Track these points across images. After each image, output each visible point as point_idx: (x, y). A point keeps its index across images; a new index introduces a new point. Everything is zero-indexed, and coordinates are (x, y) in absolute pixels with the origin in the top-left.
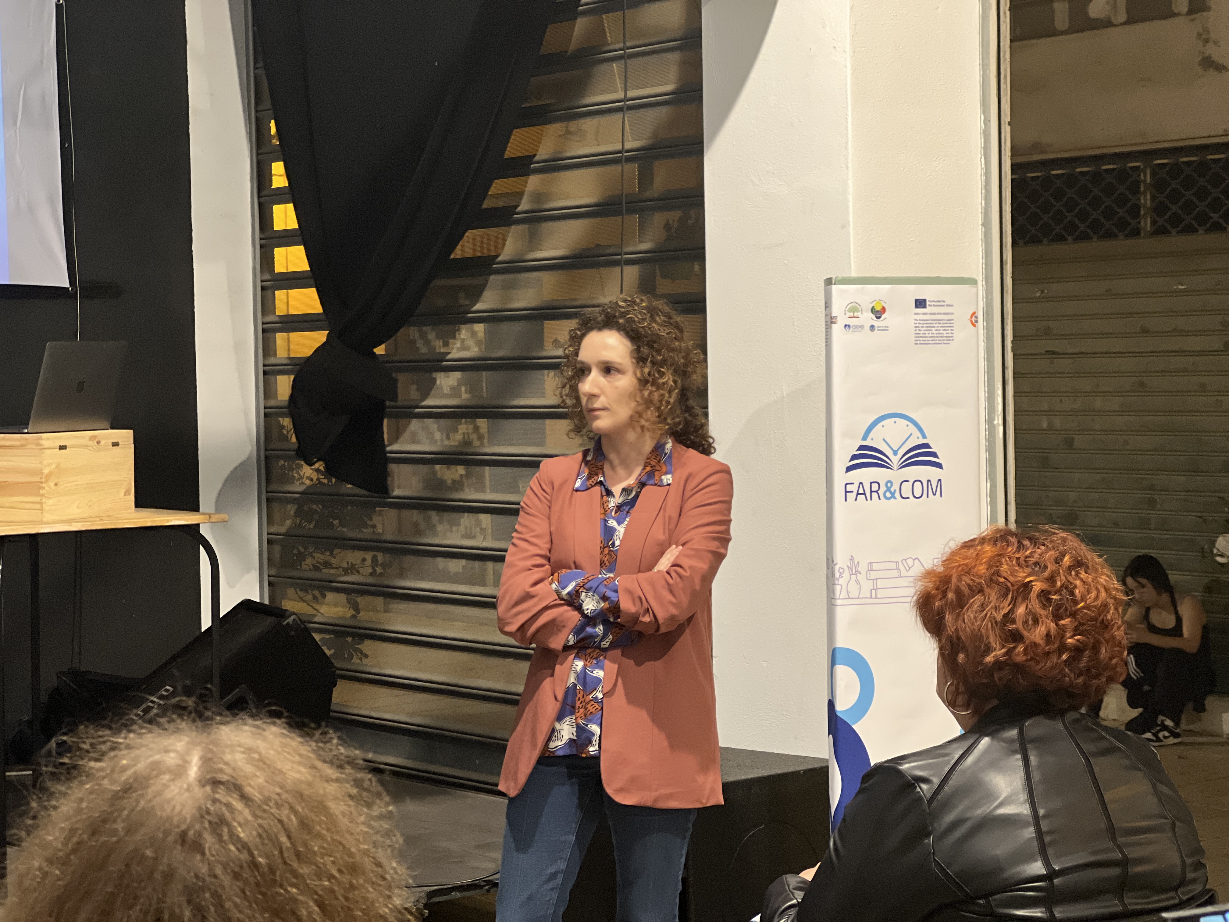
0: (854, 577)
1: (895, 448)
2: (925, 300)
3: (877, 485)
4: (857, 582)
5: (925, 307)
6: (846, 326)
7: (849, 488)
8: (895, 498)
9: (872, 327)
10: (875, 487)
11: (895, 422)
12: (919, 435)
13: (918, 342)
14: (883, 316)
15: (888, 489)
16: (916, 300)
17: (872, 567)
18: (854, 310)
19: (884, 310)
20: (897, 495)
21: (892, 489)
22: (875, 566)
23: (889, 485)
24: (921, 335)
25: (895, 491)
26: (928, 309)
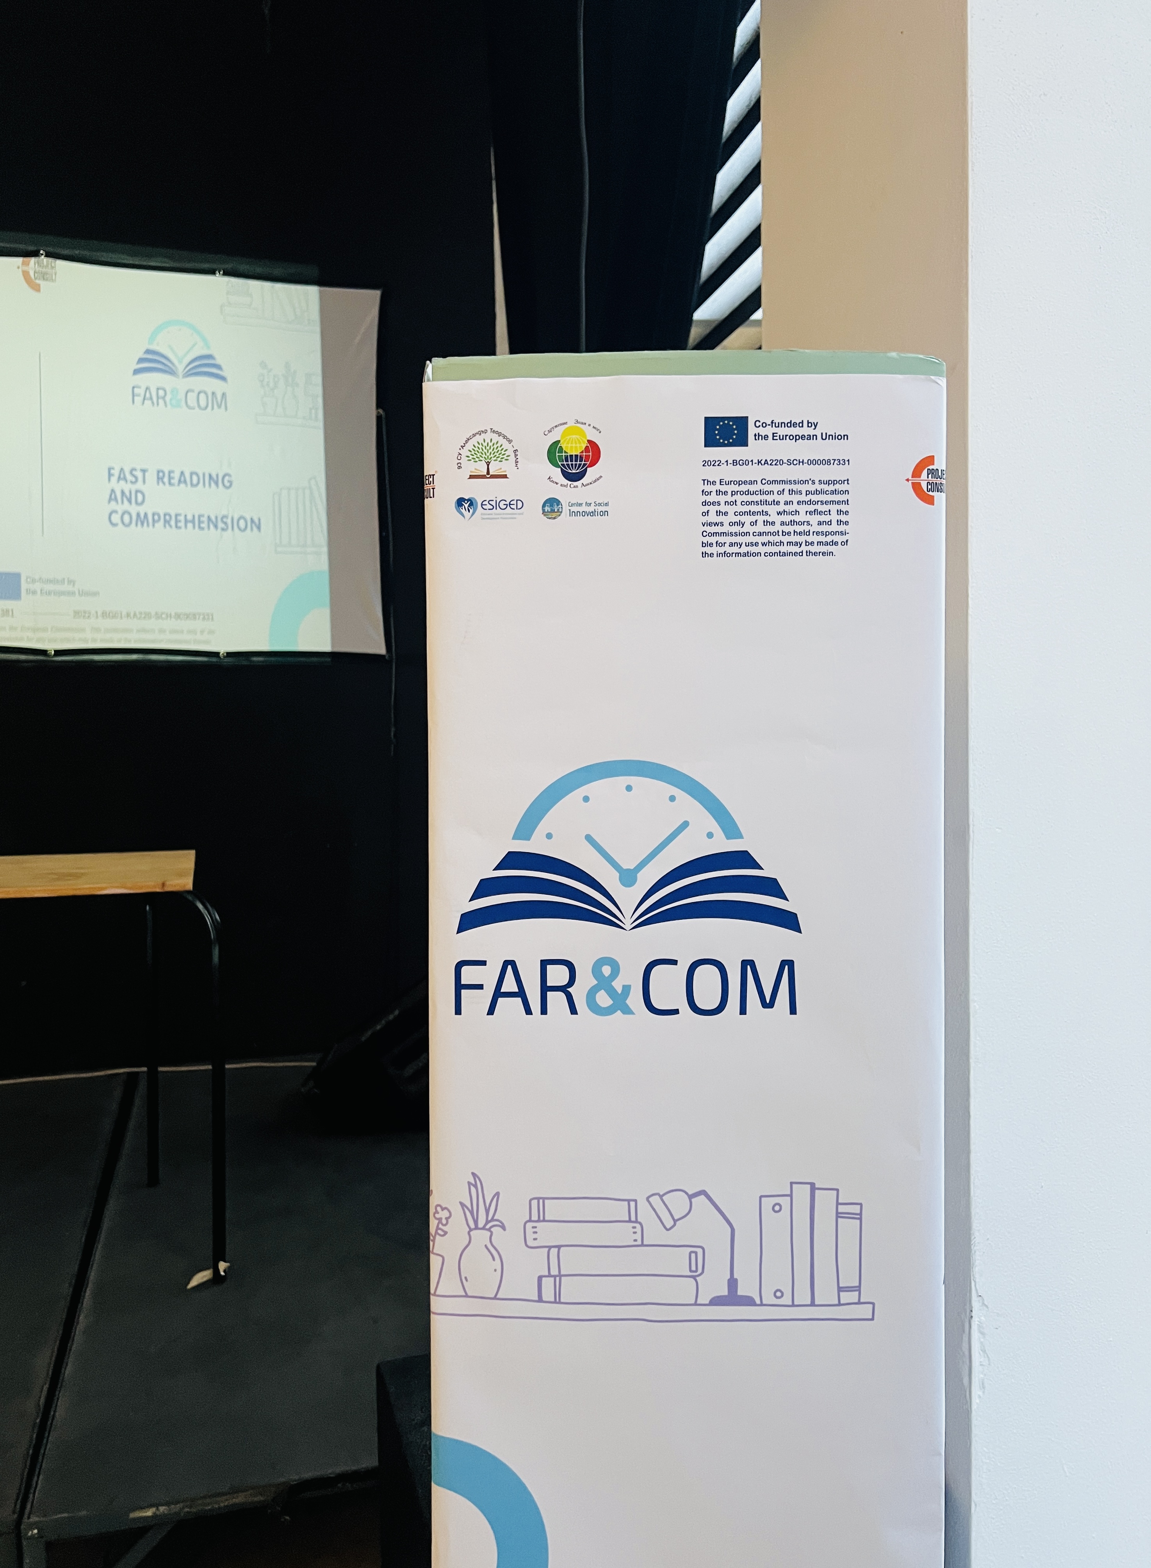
0: (481, 1237)
1: (629, 864)
2: (742, 422)
3: (564, 970)
4: (493, 1250)
5: (742, 441)
6: (460, 502)
7: (469, 975)
8: (627, 1011)
9: (552, 507)
10: (557, 976)
11: (629, 788)
12: (713, 825)
13: (714, 550)
14: (592, 473)
15: (603, 983)
16: (710, 422)
17: (541, 1210)
18: (488, 453)
19: (593, 453)
20: (636, 999)
21: (618, 985)
22: (552, 1210)
23: (606, 970)
24: (726, 528)
25: (627, 989)
26: (754, 449)
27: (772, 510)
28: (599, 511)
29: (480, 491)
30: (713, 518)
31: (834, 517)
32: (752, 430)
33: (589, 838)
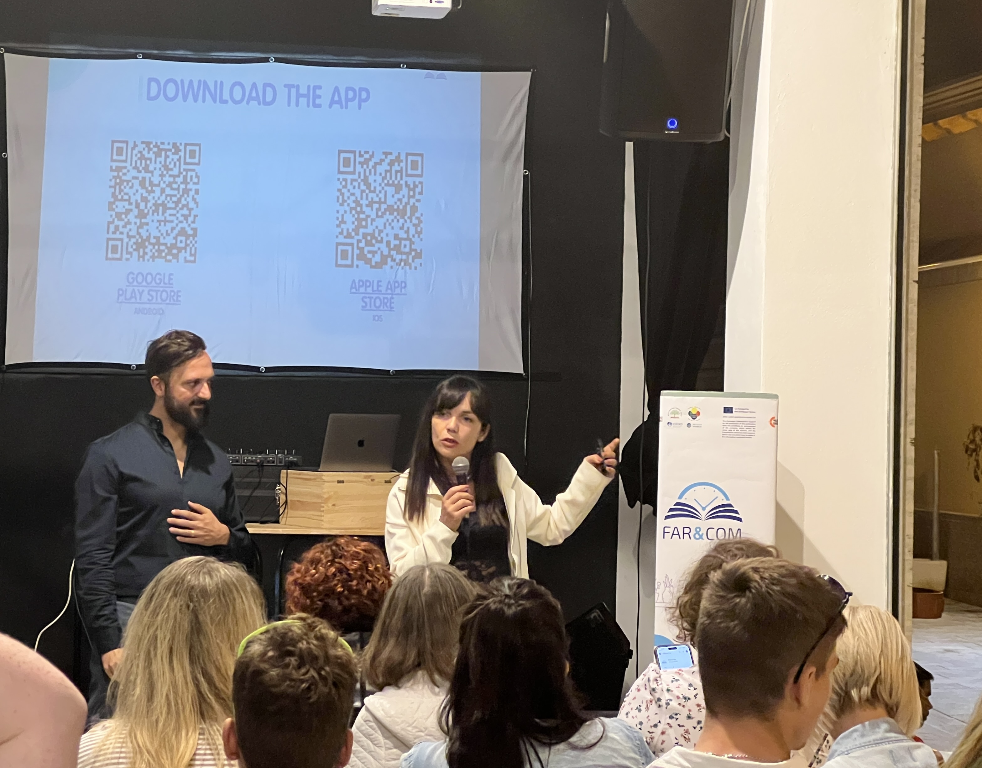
0: (667, 589)
1: (704, 506)
2: (732, 408)
3: (689, 529)
4: (670, 592)
5: (732, 412)
6: (668, 423)
7: (666, 530)
8: (702, 539)
9: (689, 425)
10: (687, 530)
11: (705, 489)
12: (723, 497)
13: (725, 436)
14: (698, 418)
15: (697, 533)
16: (725, 408)
18: (675, 413)
19: (698, 413)
20: (705, 536)
21: (701, 533)
23: (698, 530)
24: (728, 431)
25: (702, 534)
26: (734, 414)
27: (738, 428)
28: (699, 426)
29: (672, 421)
30: (725, 429)
31: (752, 430)
32: (734, 410)
33: (695, 500)
